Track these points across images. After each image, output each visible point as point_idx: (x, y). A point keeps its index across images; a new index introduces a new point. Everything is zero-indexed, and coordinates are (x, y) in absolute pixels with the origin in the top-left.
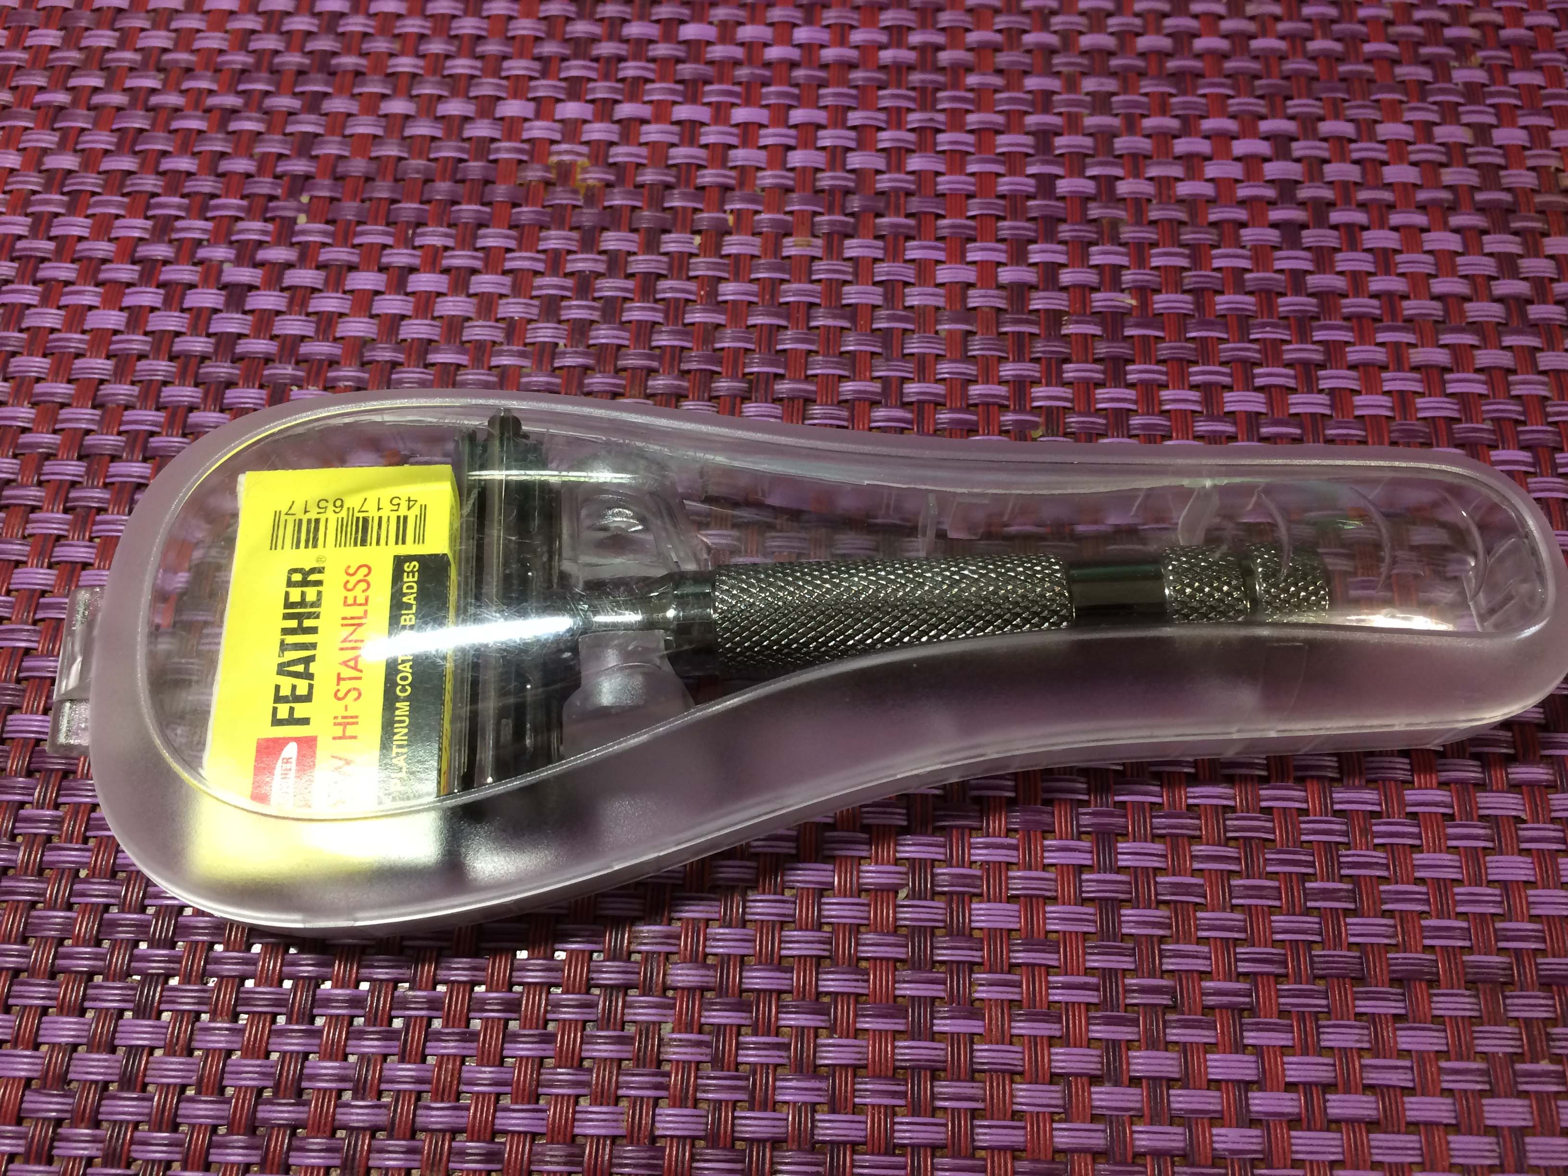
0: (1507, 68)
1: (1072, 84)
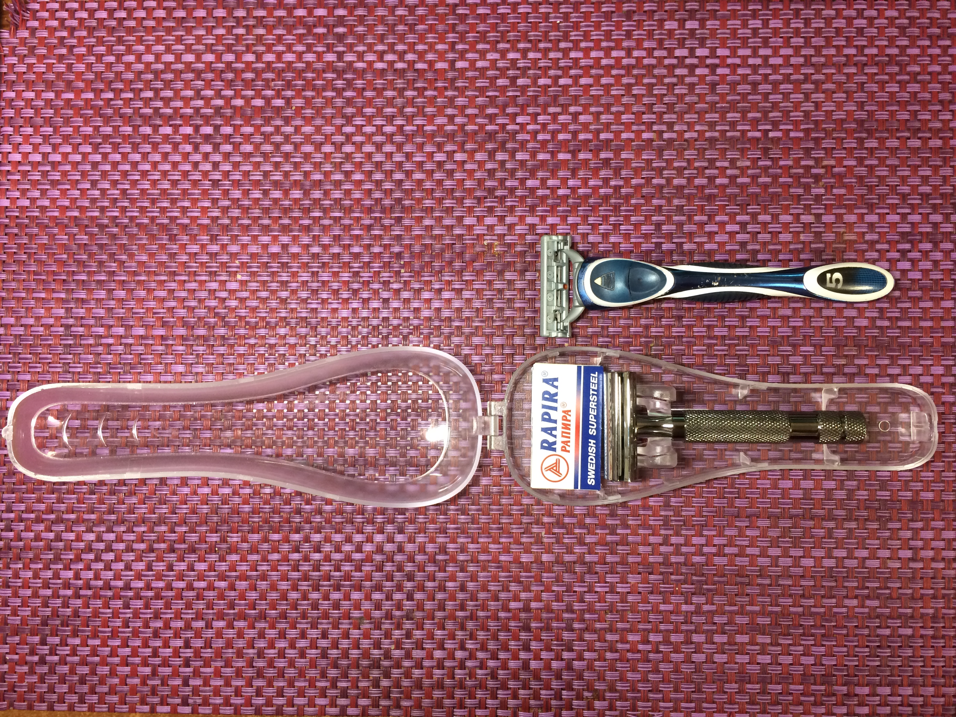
0: (832, 187)
1: (669, 201)
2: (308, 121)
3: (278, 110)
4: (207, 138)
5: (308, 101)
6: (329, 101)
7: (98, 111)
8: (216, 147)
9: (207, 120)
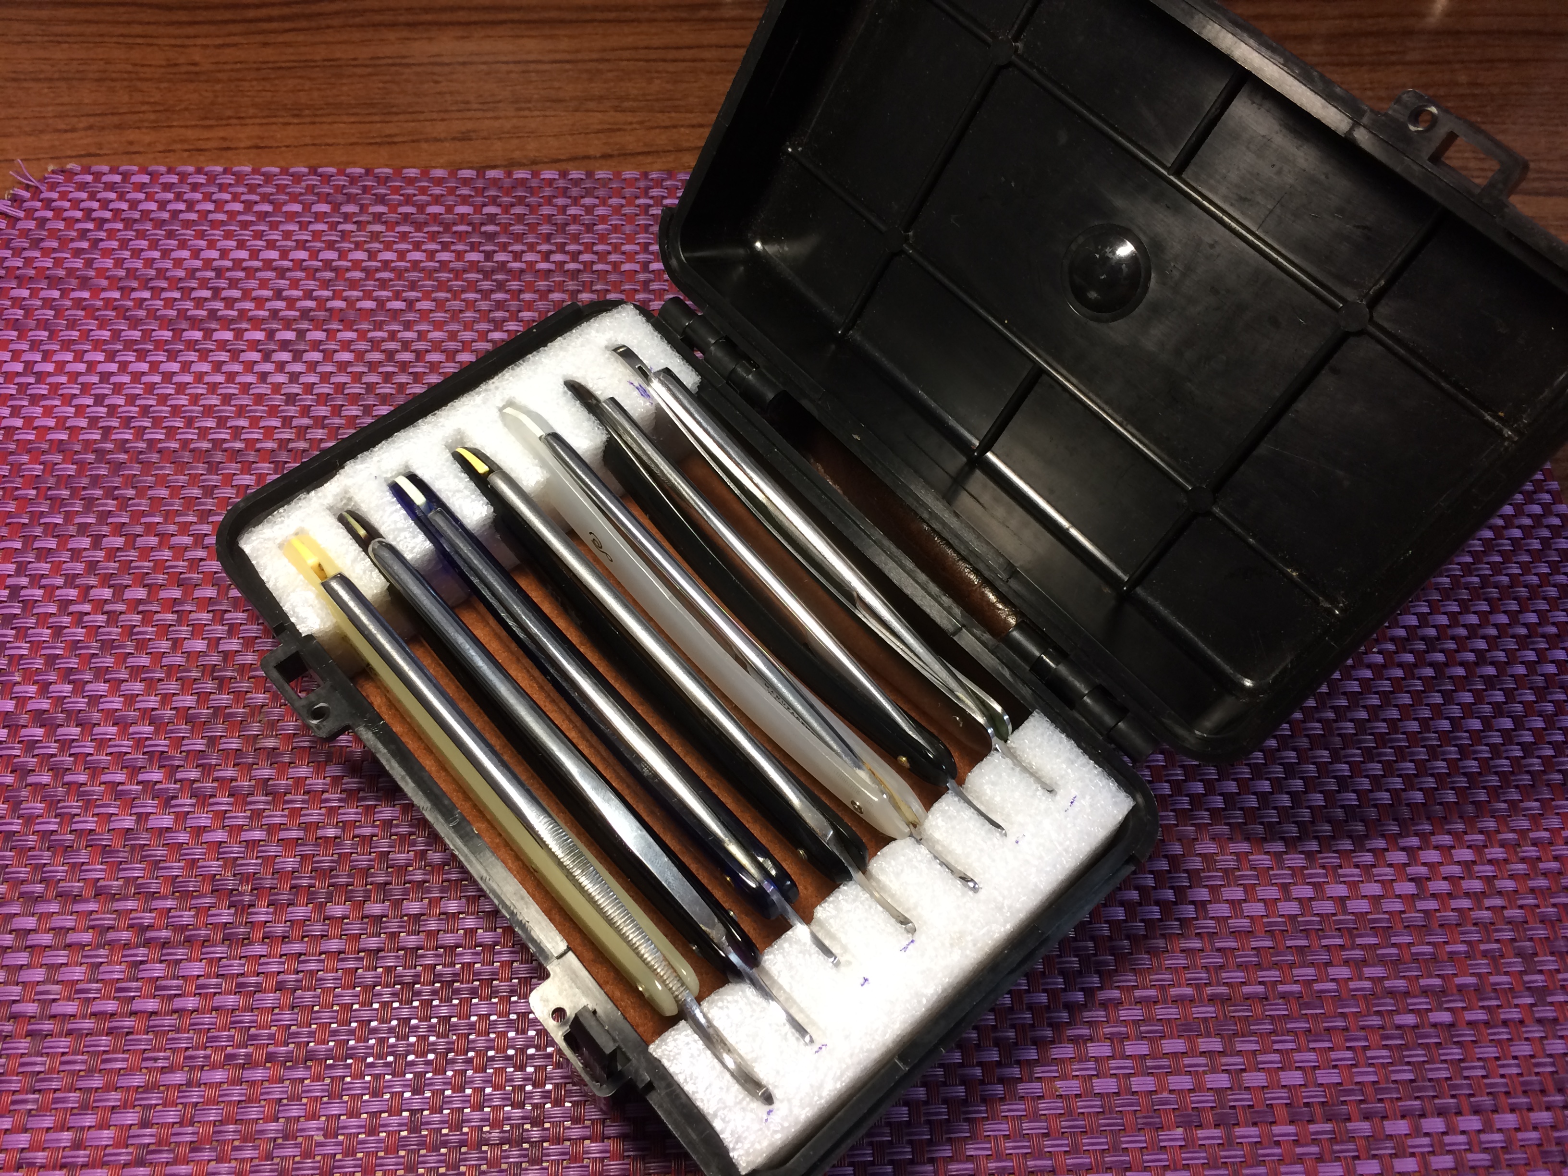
2: (438, 326)
3: (395, 314)
4: (285, 345)
5: (440, 305)
6: (470, 305)
7: (122, 313)
8: (297, 356)
9: (288, 324)
